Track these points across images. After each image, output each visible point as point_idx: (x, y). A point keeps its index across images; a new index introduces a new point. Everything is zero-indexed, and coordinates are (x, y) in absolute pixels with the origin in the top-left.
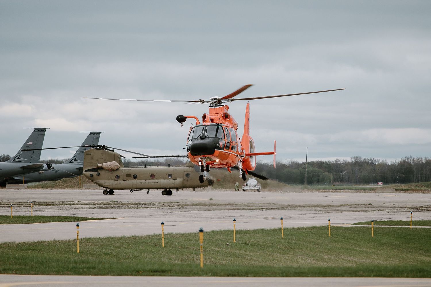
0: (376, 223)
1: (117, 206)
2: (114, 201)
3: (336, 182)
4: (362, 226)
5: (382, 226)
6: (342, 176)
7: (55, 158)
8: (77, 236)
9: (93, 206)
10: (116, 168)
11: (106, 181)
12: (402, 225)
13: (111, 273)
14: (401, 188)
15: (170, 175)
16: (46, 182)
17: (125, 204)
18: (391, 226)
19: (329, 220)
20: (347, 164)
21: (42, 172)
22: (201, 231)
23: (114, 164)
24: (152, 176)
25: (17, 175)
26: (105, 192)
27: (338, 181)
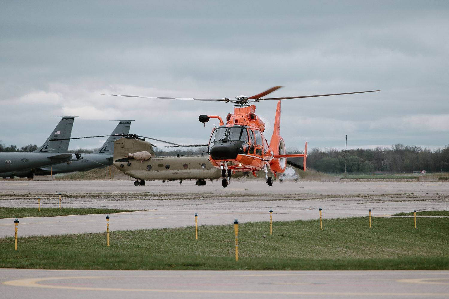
0: (418, 213)
1: (149, 197)
2: (146, 193)
3: (377, 171)
4: (404, 216)
5: (425, 217)
6: (384, 164)
7: (84, 148)
8: (108, 228)
9: (124, 198)
10: (148, 157)
11: (138, 172)
12: (446, 215)
13: (142, 267)
14: (445, 177)
15: (204, 165)
16: (75, 173)
17: (157, 195)
18: (435, 217)
19: (370, 211)
20: (388, 152)
21: (71, 163)
22: (236, 223)
23: (145, 154)
24: (186, 166)
25: (44, 166)
26: (136, 183)
27: (379, 170)
